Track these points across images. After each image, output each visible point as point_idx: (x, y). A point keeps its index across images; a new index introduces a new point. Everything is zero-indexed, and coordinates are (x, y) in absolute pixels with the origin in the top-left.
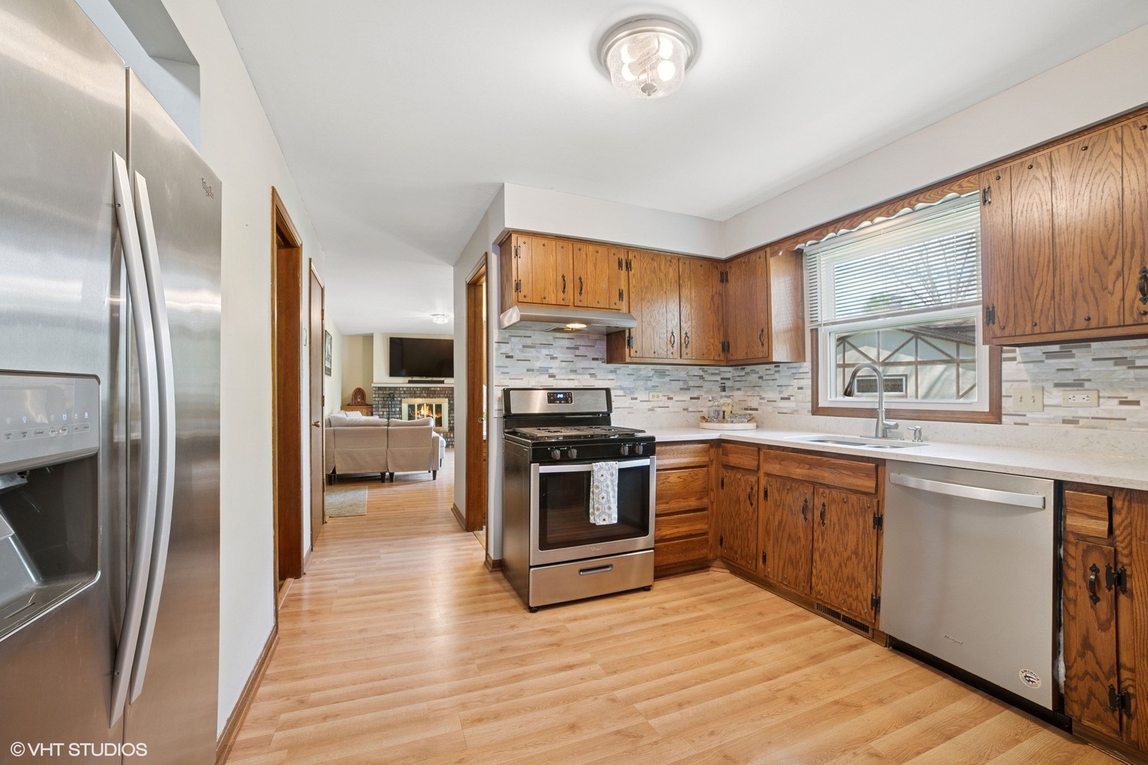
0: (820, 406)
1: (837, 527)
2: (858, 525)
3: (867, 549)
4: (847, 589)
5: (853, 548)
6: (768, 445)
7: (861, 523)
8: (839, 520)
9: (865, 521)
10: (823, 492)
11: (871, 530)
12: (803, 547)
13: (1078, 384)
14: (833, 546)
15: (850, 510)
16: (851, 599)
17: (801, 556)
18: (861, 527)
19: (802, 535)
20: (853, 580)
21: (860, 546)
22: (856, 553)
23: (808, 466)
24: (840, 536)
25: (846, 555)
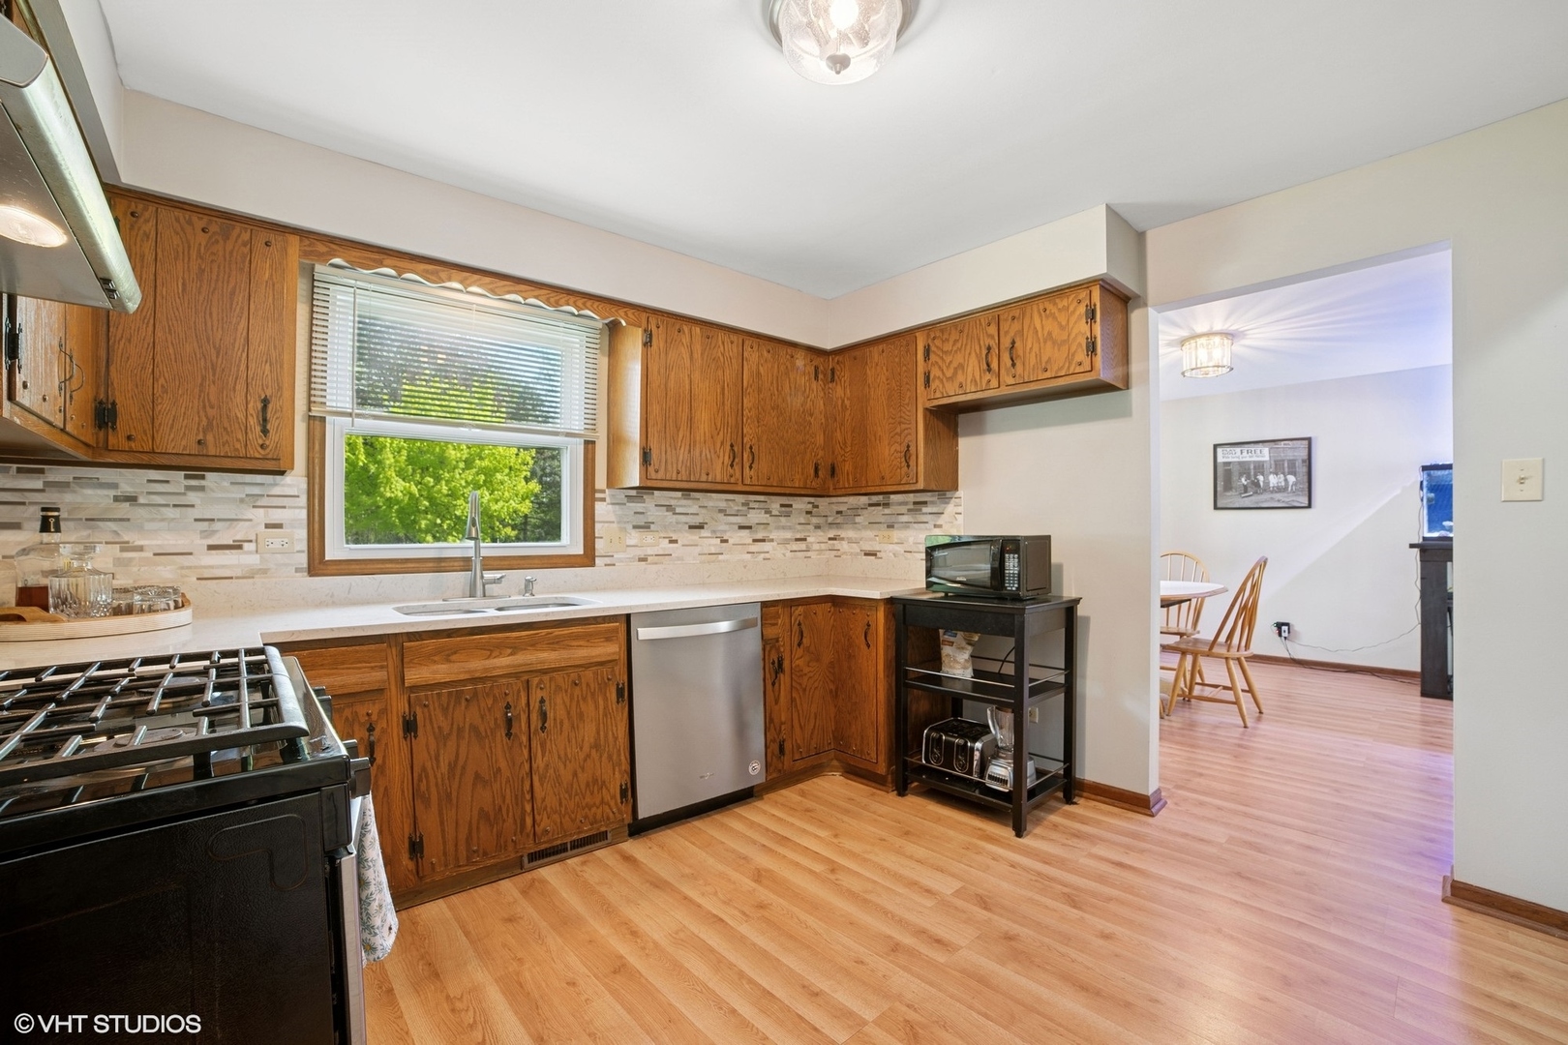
0: (327, 559)
1: (566, 724)
2: (597, 708)
3: (610, 733)
4: (588, 799)
5: (592, 740)
6: (408, 633)
7: (601, 702)
8: (569, 713)
9: (606, 699)
10: (541, 682)
11: (614, 707)
12: (508, 781)
13: (646, 527)
14: (562, 753)
15: (584, 693)
16: (594, 809)
17: (504, 798)
18: (601, 708)
19: (503, 764)
20: (595, 781)
21: (602, 733)
22: (596, 746)
23: (509, 651)
24: (572, 735)
25: (582, 756)
